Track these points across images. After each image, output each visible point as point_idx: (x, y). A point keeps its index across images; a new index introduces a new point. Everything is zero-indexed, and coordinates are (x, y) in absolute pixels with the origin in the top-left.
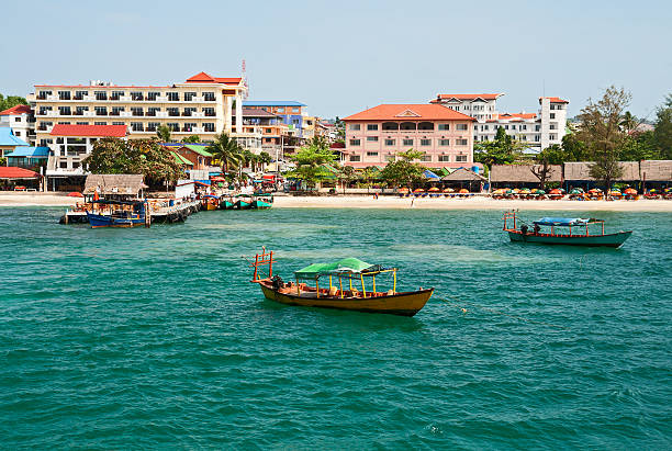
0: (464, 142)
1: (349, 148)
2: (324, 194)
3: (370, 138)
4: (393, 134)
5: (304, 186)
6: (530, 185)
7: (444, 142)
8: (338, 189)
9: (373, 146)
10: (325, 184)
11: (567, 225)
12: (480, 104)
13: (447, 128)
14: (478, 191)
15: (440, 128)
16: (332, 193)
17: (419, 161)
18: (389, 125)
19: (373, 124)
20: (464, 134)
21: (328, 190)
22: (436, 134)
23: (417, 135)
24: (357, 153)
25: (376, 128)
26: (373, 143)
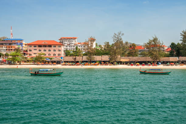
0: (60, 51)
1: (29, 52)
2: (18, 64)
3: (34, 50)
4: (41, 48)
5: (12, 62)
6: (72, 62)
7: (55, 50)
8: (22, 63)
9: (35, 52)
10: (18, 62)
11: (48, 71)
12: (72, 40)
13: (55, 47)
14: (60, 63)
15: (54, 47)
16: (20, 64)
17: (43, 55)
18: (40, 46)
19: (35, 45)
20: (60, 48)
21: (19, 63)
22: (52, 48)
23: (47, 49)
24: (31, 54)
25: (36, 47)
26: (35, 51)
